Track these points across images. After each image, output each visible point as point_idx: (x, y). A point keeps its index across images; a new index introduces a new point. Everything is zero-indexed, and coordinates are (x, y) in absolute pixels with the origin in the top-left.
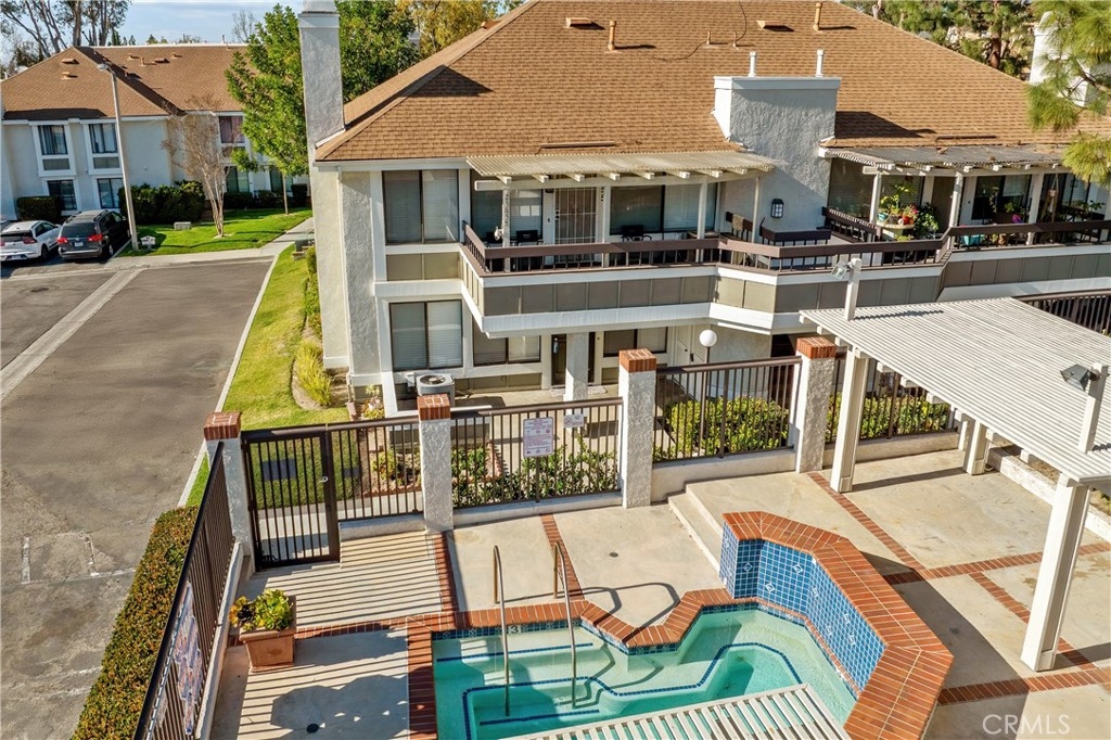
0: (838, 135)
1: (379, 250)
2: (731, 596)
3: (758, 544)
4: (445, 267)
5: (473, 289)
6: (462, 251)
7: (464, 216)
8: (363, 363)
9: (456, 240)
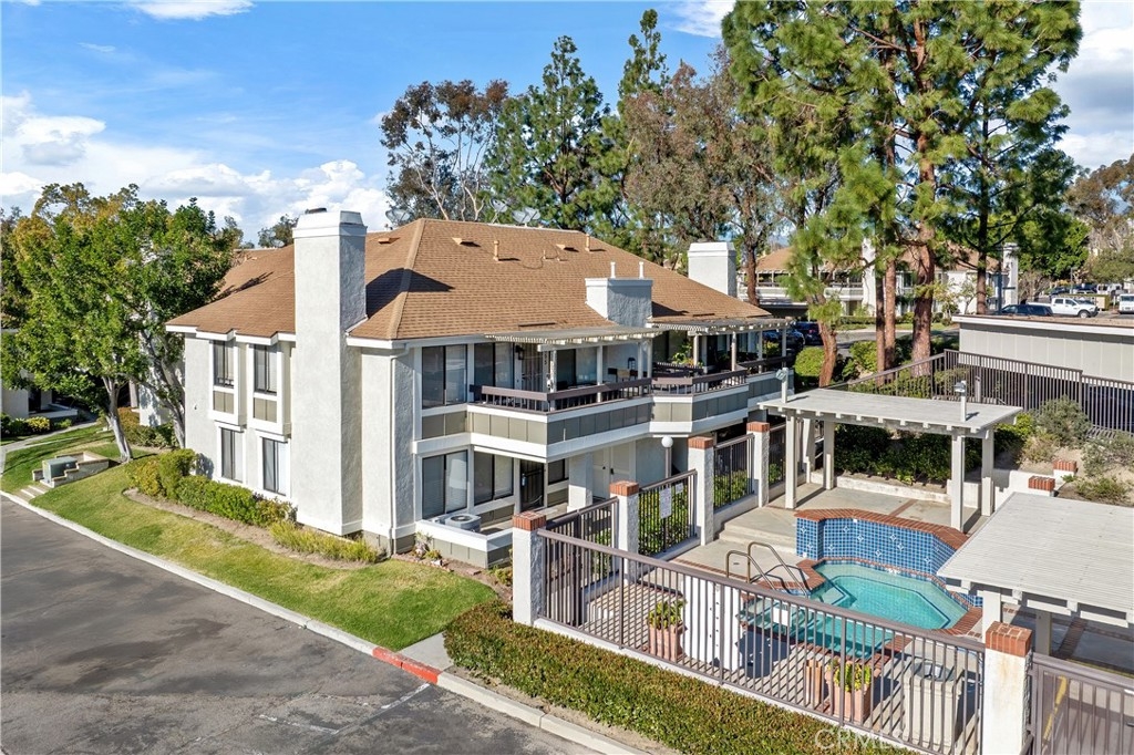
0: (654, 316)
1: (417, 413)
2: (816, 560)
3: (823, 522)
4: (459, 424)
5: (509, 431)
6: (471, 408)
7: (471, 381)
8: (403, 516)
9: (463, 401)
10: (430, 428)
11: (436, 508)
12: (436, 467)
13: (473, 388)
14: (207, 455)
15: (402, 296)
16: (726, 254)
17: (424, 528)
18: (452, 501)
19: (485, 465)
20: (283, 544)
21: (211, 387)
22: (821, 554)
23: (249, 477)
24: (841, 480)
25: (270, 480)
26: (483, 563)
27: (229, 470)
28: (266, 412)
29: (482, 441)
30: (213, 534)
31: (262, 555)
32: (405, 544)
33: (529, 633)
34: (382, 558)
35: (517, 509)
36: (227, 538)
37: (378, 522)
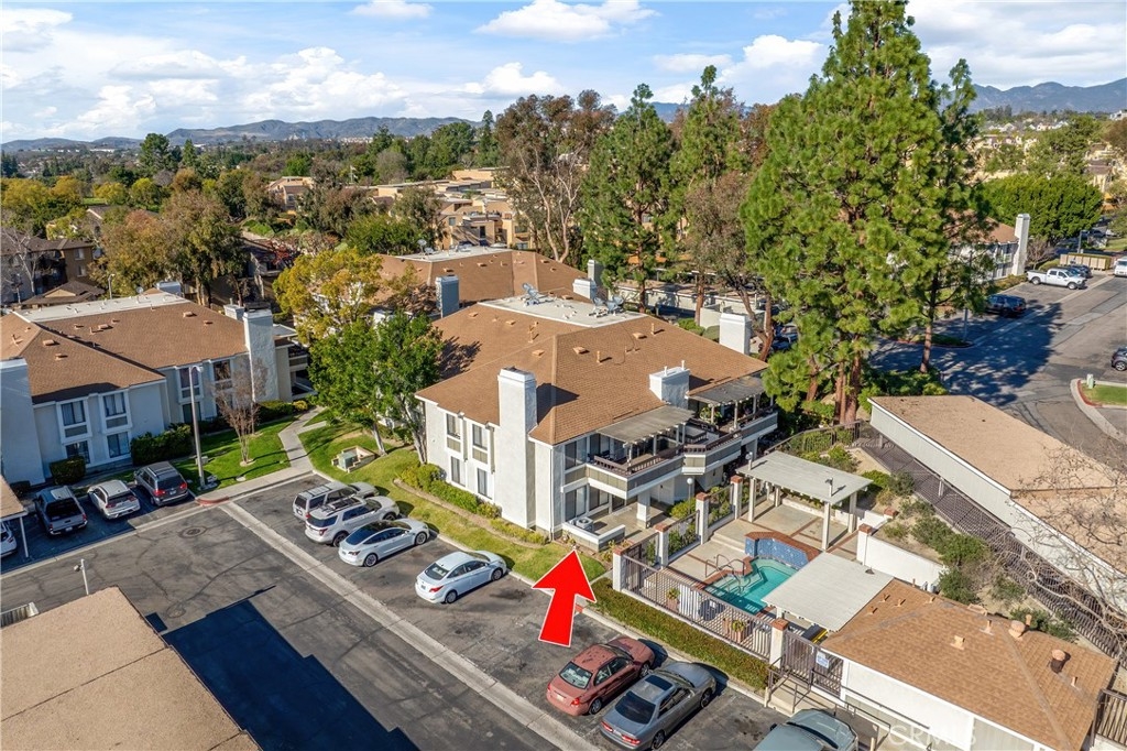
0: (691, 389)
1: (563, 472)
2: (753, 557)
3: (757, 541)
4: (582, 473)
5: (608, 481)
6: (588, 465)
7: (588, 451)
8: (557, 522)
9: (584, 461)
10: (569, 479)
11: (572, 514)
12: (571, 496)
13: (589, 455)
14: (441, 466)
15: (553, 409)
16: (744, 324)
17: (566, 527)
18: (579, 510)
19: (595, 494)
20: (497, 530)
21: (446, 436)
22: (756, 553)
23: (469, 485)
24: (784, 501)
25: (483, 488)
26: (596, 550)
27: (457, 478)
28: (482, 458)
29: (594, 483)
30: (458, 518)
31: (488, 536)
32: (558, 535)
33: (620, 596)
34: (547, 541)
35: (610, 509)
36: (465, 521)
37: (545, 522)
